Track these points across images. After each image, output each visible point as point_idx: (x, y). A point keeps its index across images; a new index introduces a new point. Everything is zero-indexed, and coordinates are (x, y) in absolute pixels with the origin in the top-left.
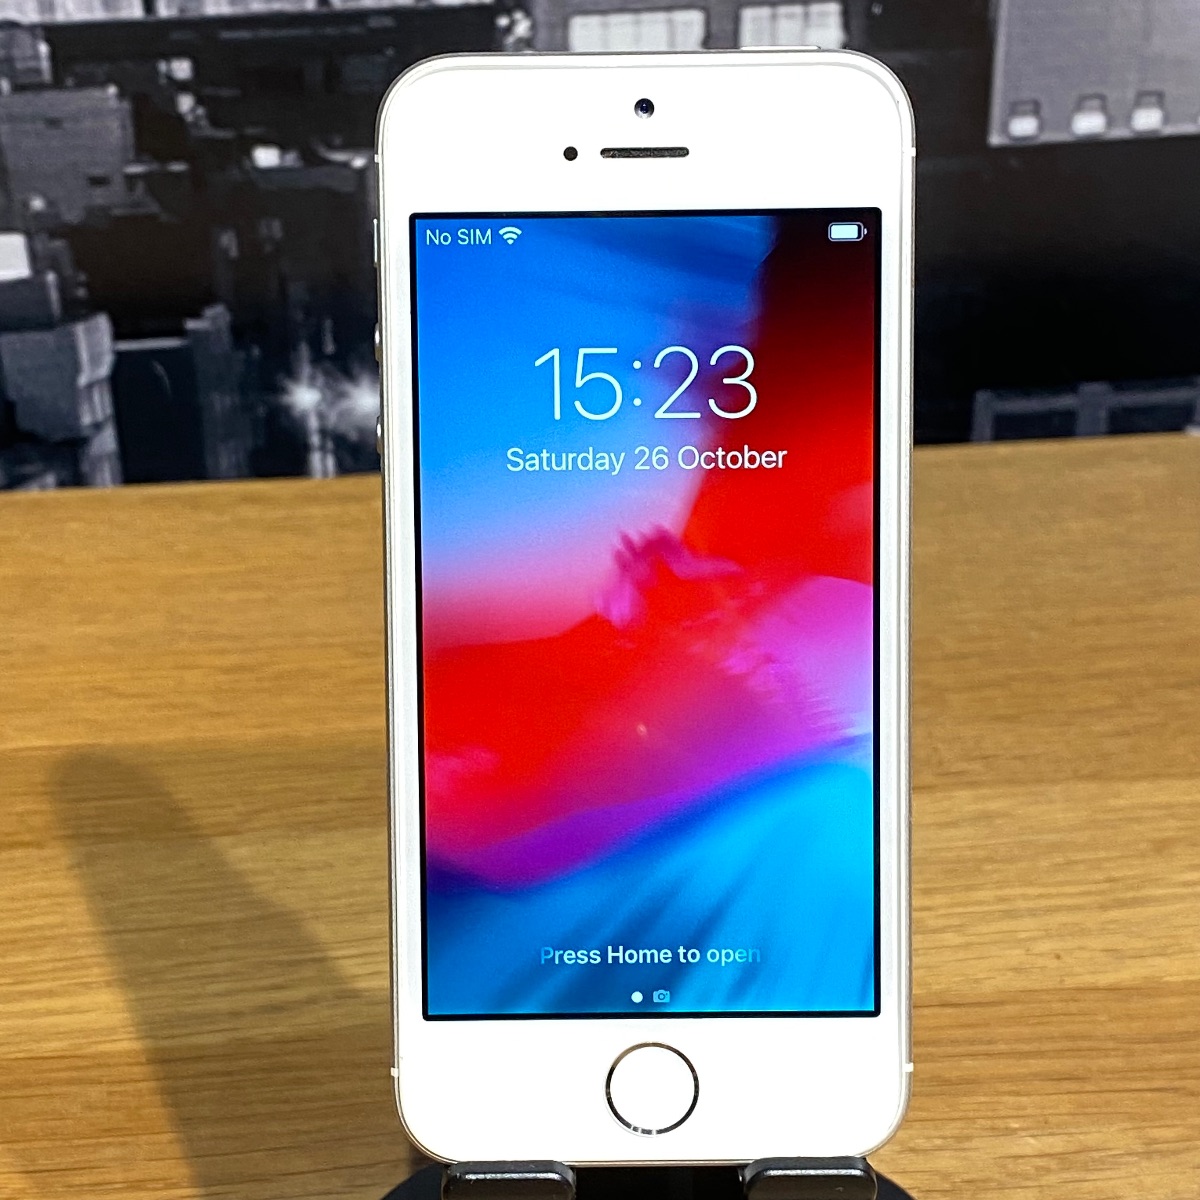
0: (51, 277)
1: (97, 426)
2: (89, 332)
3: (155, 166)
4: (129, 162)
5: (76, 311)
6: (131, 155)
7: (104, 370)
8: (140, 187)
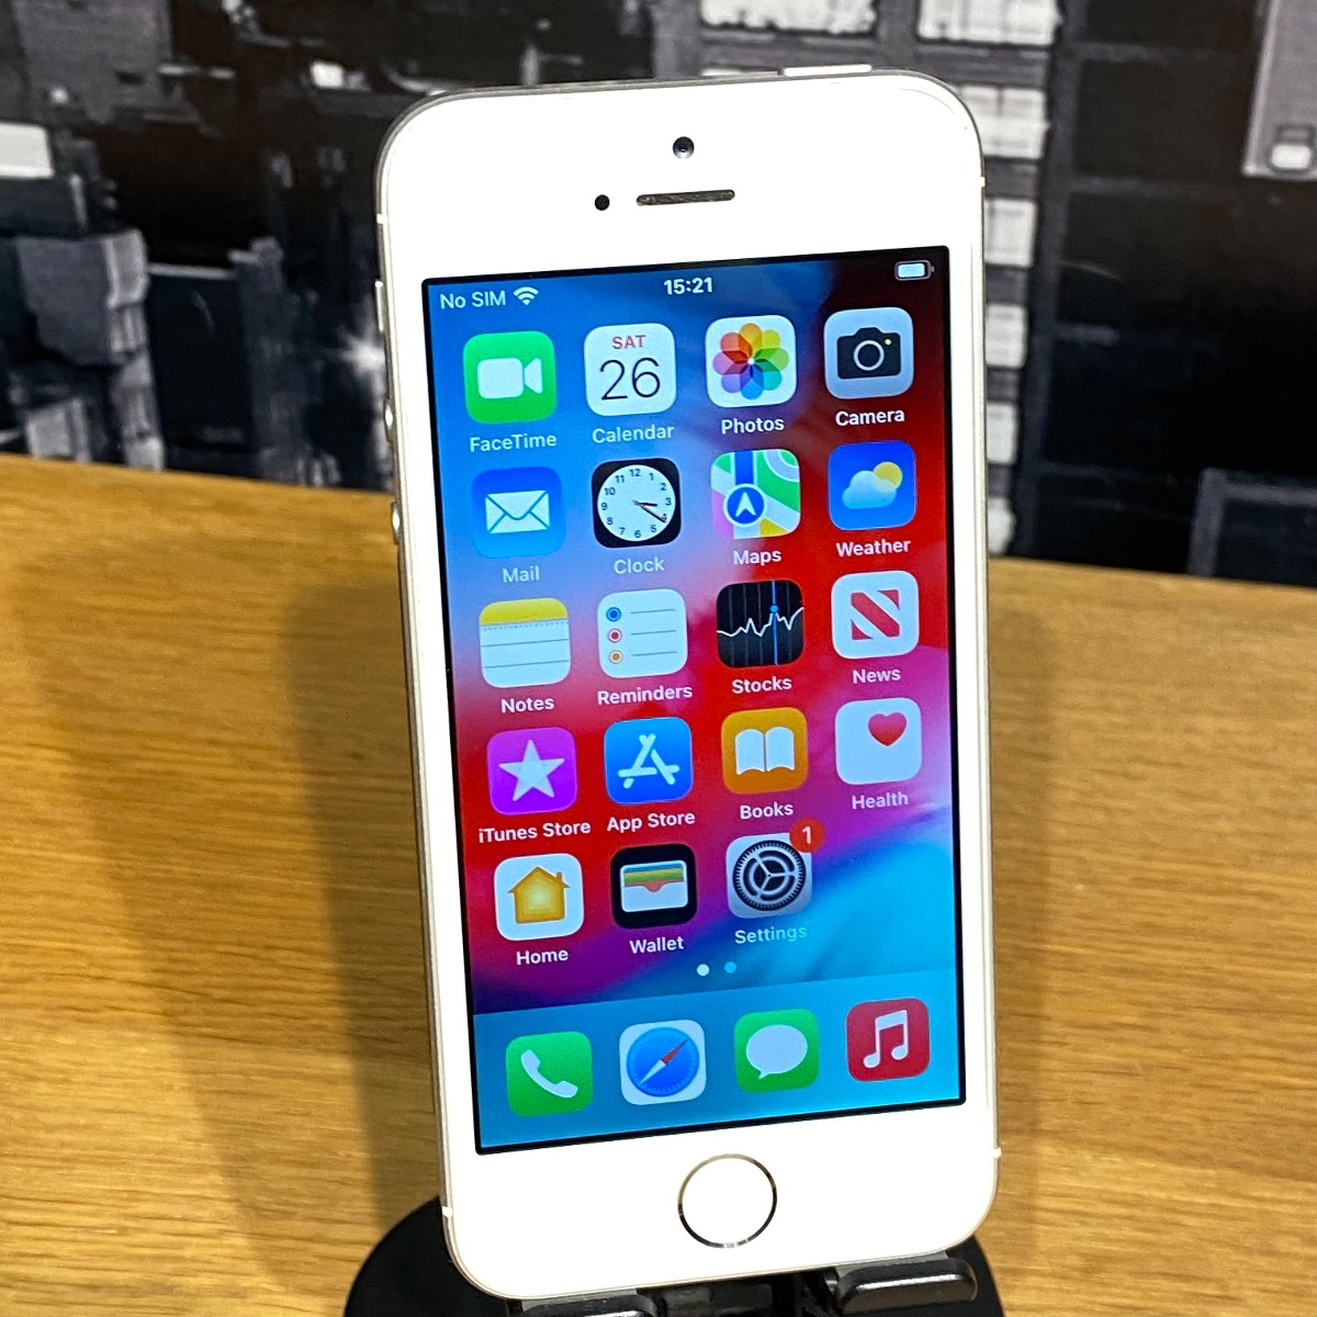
0: (76, 181)
1: (130, 355)
2: (119, 248)
3: (193, 70)
4: (166, 61)
5: (104, 223)
6: (168, 53)
7: (137, 294)
8: (178, 92)
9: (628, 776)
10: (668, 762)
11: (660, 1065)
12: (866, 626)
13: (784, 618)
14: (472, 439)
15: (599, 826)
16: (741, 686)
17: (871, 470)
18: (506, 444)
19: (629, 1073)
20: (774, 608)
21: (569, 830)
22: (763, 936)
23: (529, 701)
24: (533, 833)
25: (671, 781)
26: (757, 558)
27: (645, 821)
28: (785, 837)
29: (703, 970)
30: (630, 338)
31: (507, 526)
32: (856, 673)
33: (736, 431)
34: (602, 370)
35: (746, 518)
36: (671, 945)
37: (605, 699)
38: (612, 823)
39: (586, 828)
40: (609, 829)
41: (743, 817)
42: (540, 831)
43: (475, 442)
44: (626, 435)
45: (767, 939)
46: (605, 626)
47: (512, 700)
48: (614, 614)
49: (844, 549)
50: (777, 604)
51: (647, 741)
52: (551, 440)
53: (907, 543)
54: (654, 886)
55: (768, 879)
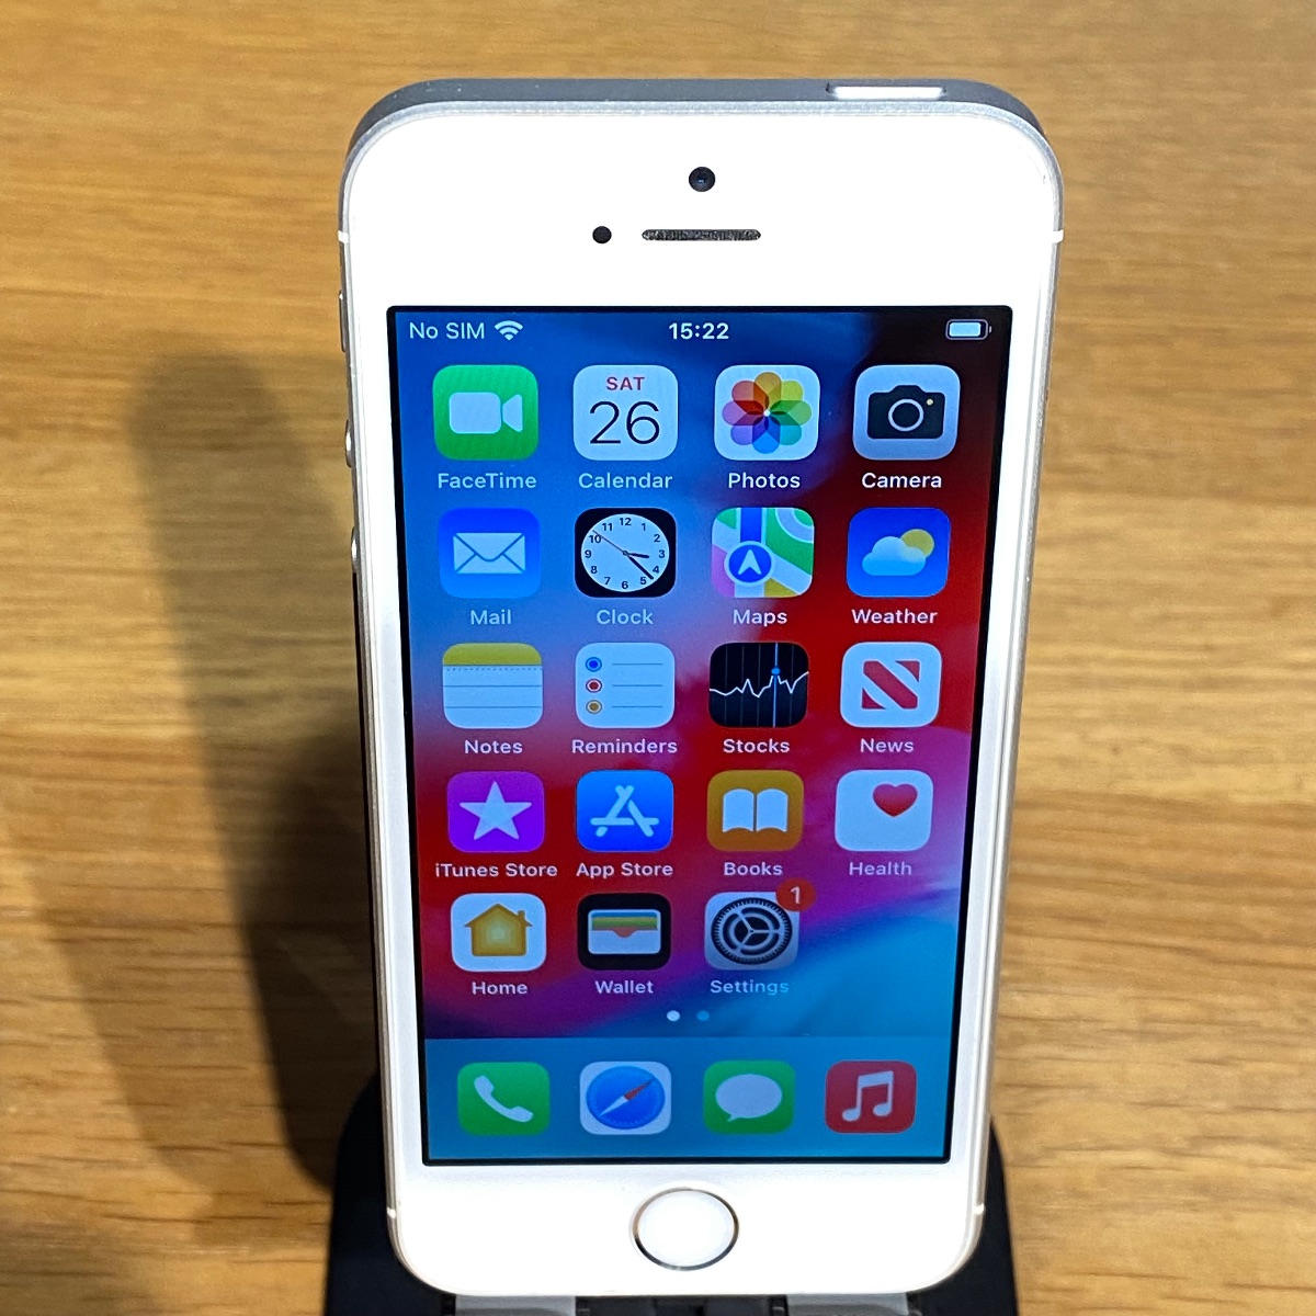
9: (601, 825)
10: (645, 814)
11: (622, 1101)
12: (878, 695)
13: (786, 681)
14: (440, 475)
15: (567, 869)
16: (730, 746)
17: (898, 535)
18: (479, 482)
19: (589, 1104)
20: (776, 671)
21: (535, 871)
22: (741, 988)
23: (495, 744)
24: (494, 872)
25: (649, 833)
26: (760, 618)
27: (618, 870)
28: (771, 896)
29: (673, 1016)
30: (626, 379)
31: (476, 567)
32: (863, 741)
33: (744, 486)
34: (593, 411)
35: (750, 576)
36: (640, 988)
37: (580, 748)
38: (582, 869)
39: (552, 871)
40: (578, 875)
41: (726, 873)
42: (502, 871)
43: (443, 478)
44: (617, 482)
45: (745, 991)
46: (583, 675)
47: (476, 742)
48: (594, 664)
49: (860, 616)
50: (780, 666)
51: (624, 793)
52: (531, 482)
53: (932, 615)
54: (624, 931)
55: (749, 935)
